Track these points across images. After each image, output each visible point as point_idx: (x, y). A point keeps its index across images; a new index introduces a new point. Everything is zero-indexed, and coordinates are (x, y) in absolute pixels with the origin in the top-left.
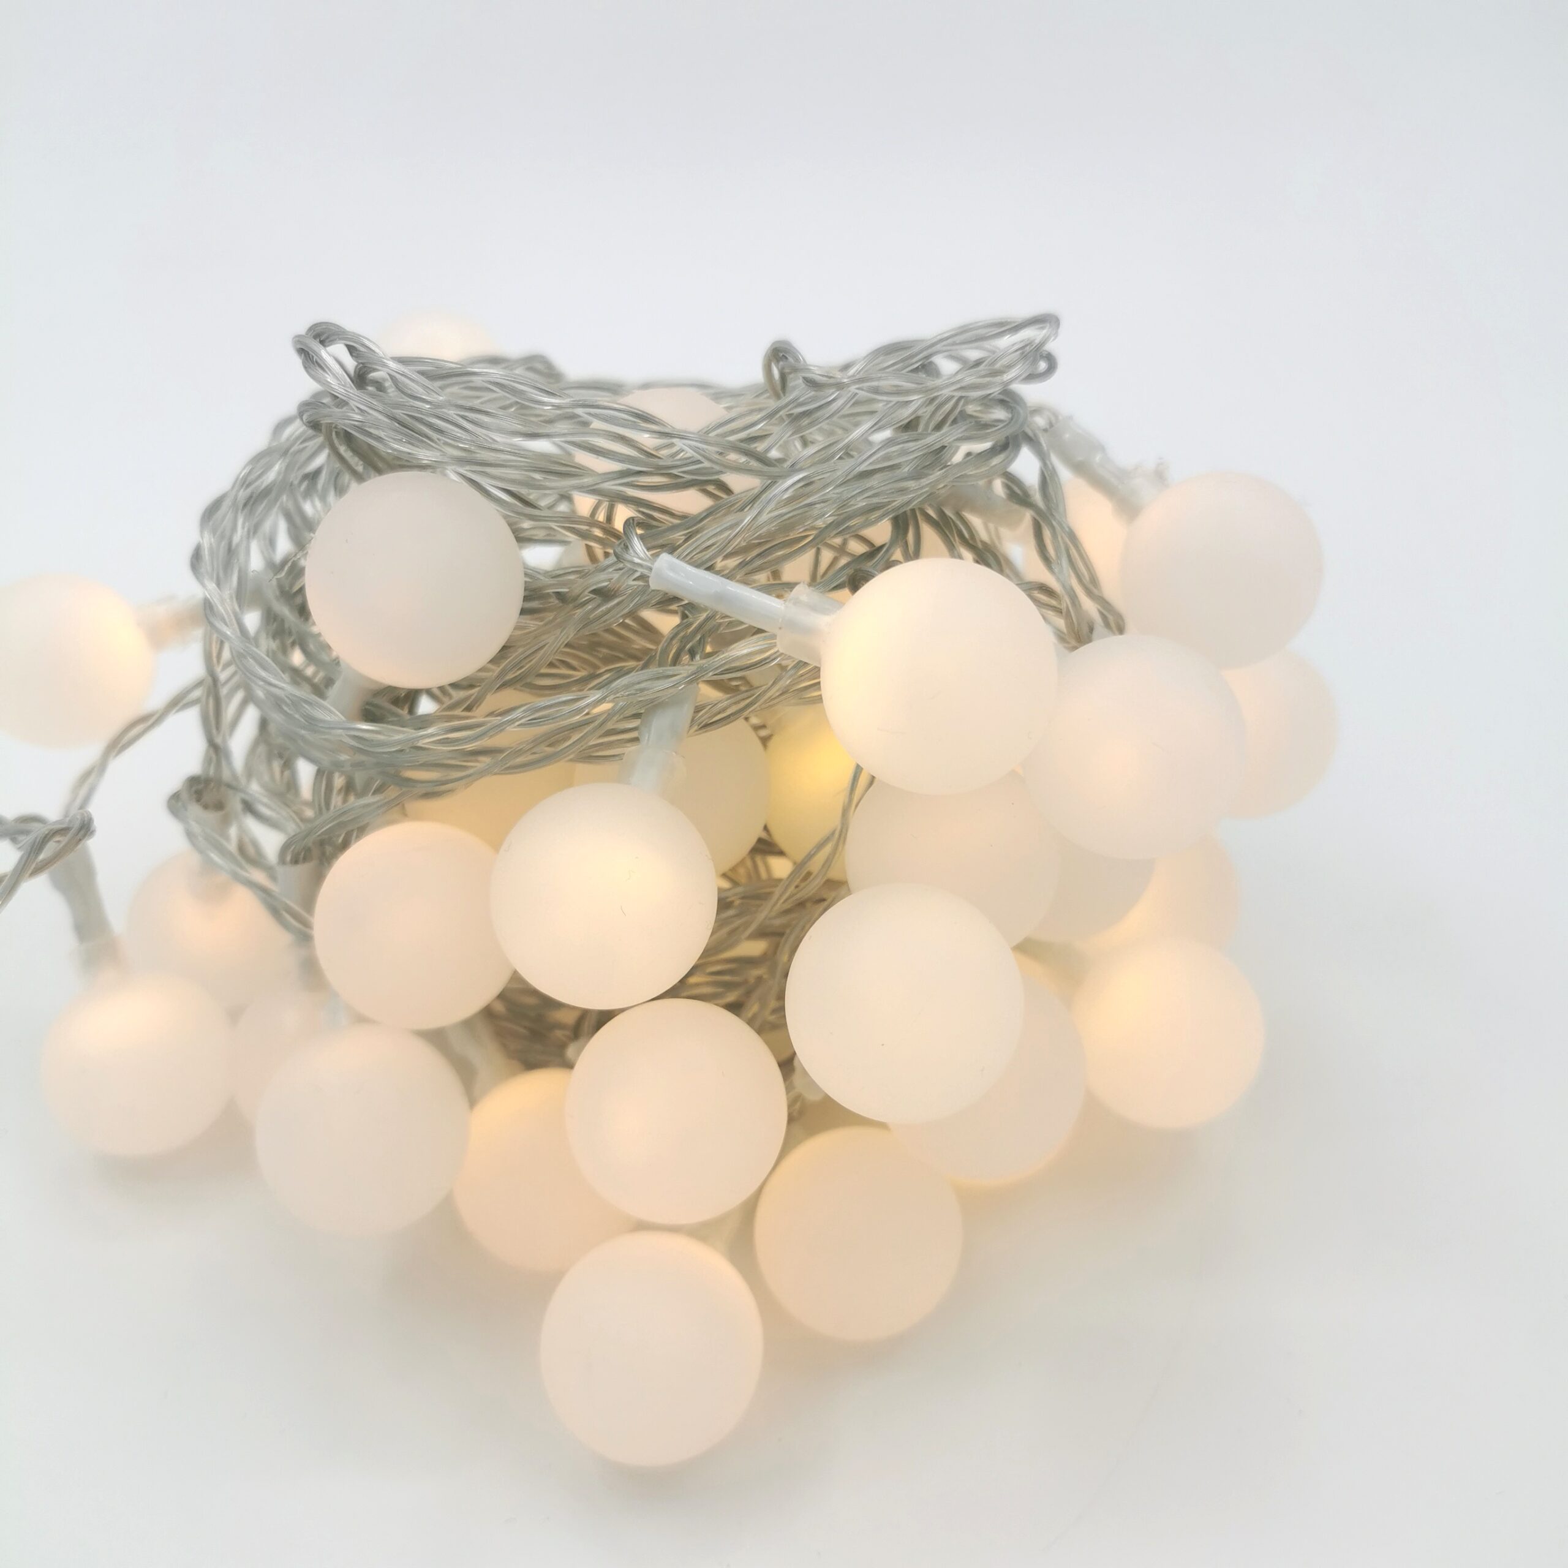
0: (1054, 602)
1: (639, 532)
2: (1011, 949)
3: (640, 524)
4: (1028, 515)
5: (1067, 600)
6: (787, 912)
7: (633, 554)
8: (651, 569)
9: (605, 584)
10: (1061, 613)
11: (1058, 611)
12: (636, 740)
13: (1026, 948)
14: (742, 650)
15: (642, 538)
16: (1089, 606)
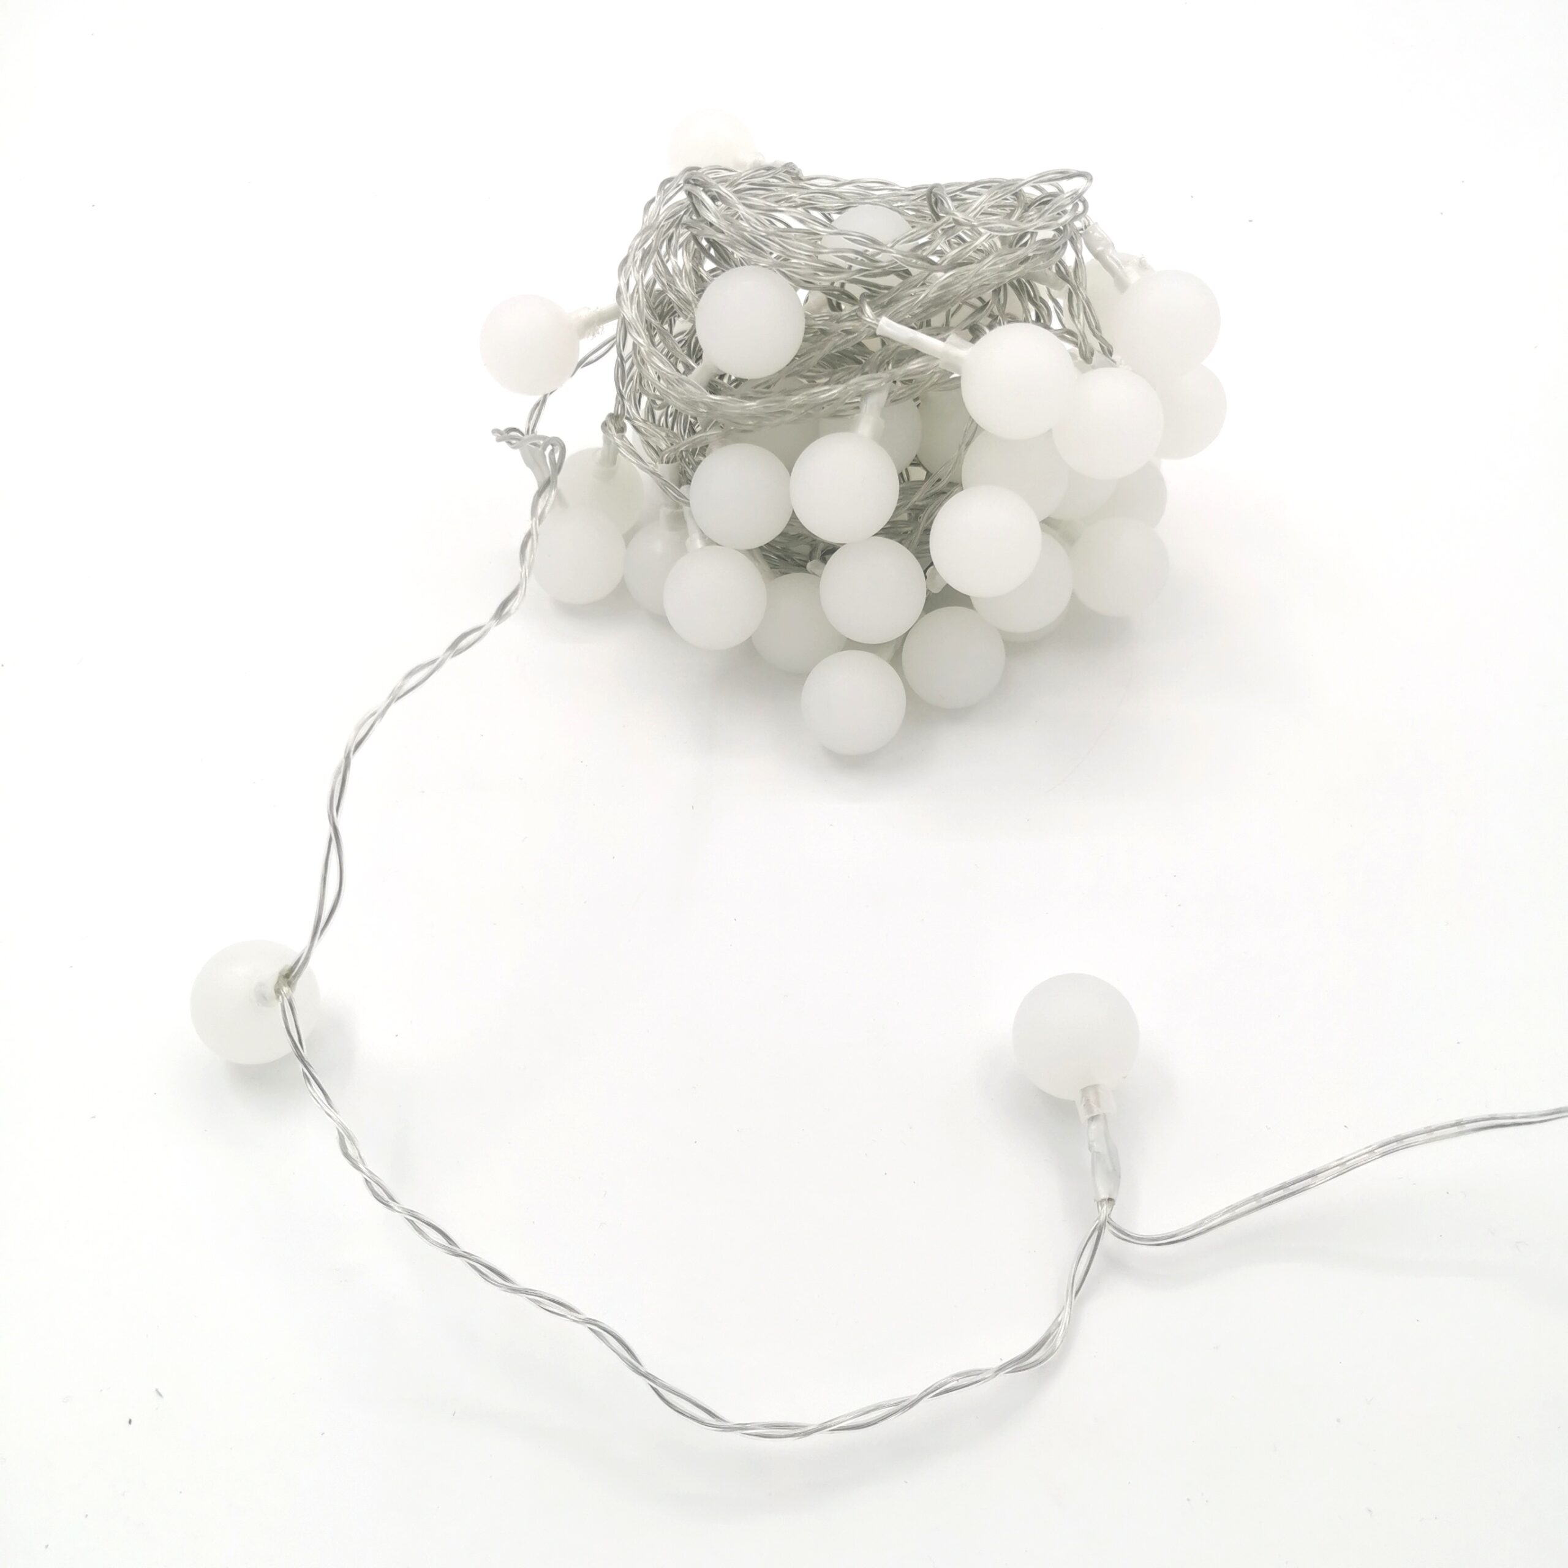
0: (1075, 339)
1: (868, 300)
2: (1040, 522)
3: (869, 296)
4: (1067, 286)
5: (1080, 339)
6: (927, 498)
7: (866, 316)
8: (877, 325)
9: (851, 328)
10: (1077, 345)
11: (1076, 344)
12: (858, 408)
13: (1047, 523)
14: (914, 365)
15: (869, 304)
16: (1094, 342)
